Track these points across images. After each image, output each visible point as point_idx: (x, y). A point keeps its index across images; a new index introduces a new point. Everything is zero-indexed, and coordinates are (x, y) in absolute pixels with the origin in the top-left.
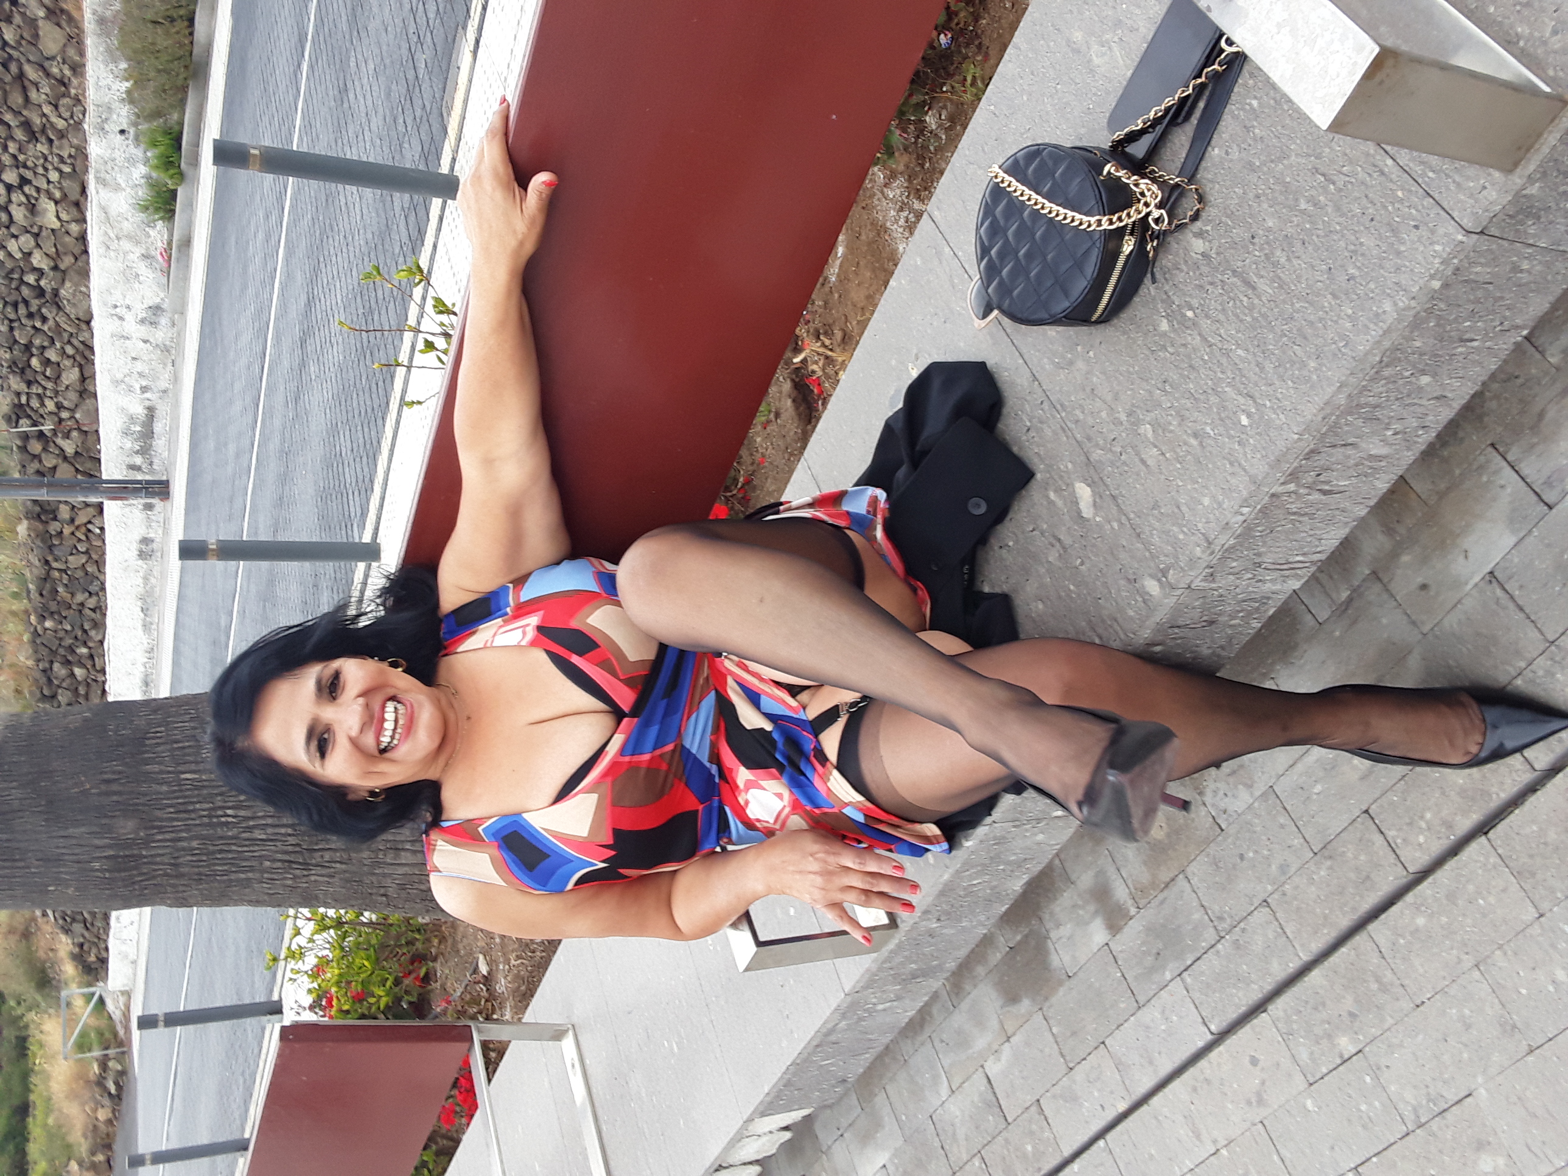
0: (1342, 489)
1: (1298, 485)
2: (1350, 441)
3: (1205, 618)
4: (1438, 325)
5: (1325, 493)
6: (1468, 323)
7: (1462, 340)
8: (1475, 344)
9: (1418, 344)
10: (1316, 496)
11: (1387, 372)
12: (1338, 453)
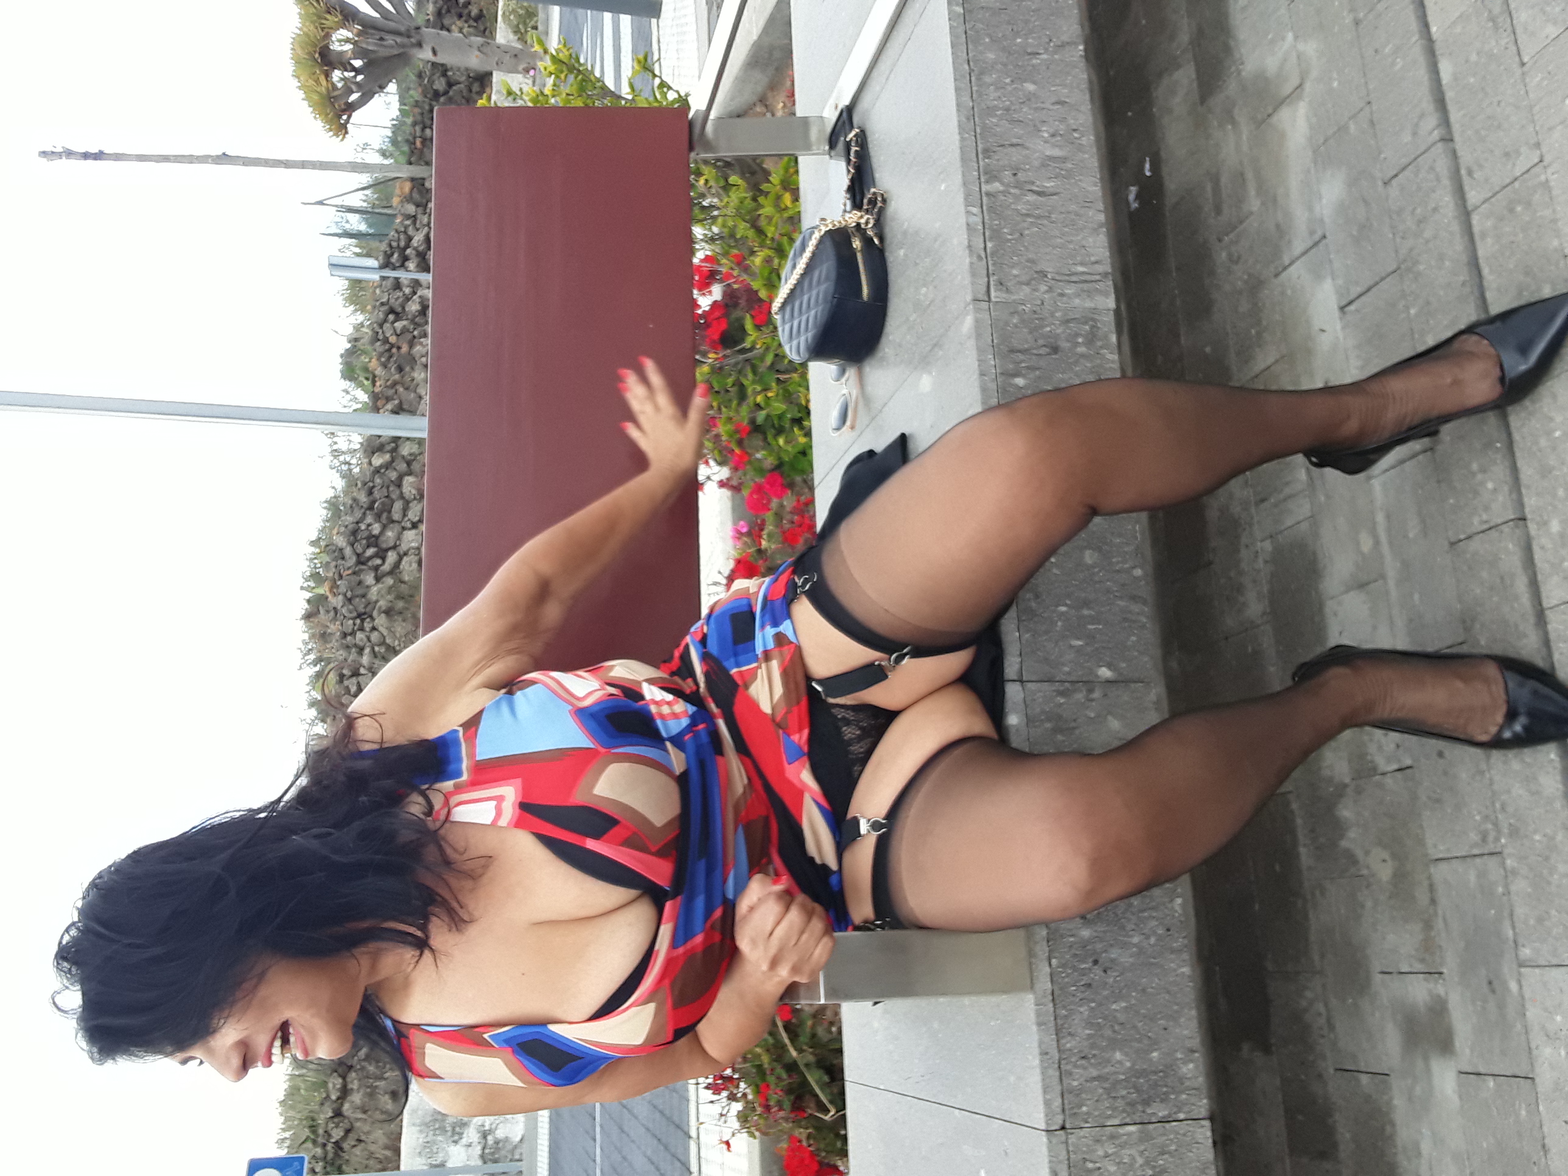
0: (1052, 190)
1: (1002, 183)
2: (1015, 141)
3: (1041, 342)
4: (992, 40)
5: (1039, 194)
6: (1019, 40)
7: (1030, 54)
8: (1045, 56)
9: (991, 56)
10: (1031, 198)
11: (987, 79)
12: (1016, 155)
